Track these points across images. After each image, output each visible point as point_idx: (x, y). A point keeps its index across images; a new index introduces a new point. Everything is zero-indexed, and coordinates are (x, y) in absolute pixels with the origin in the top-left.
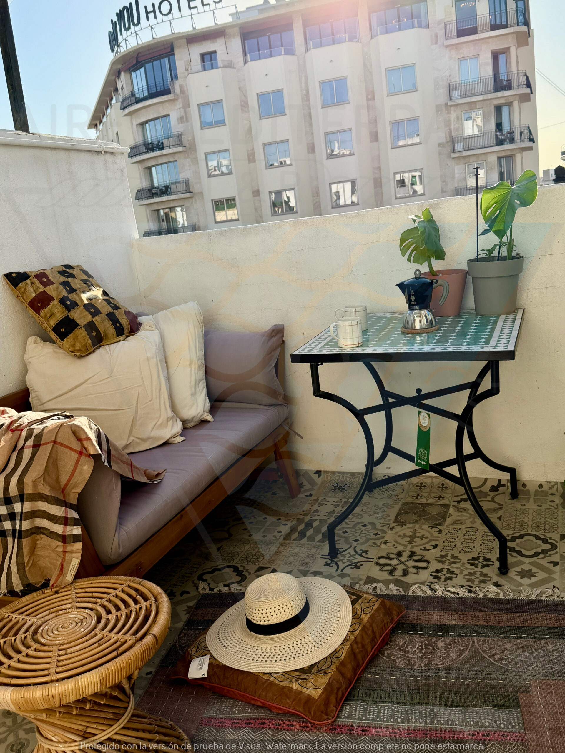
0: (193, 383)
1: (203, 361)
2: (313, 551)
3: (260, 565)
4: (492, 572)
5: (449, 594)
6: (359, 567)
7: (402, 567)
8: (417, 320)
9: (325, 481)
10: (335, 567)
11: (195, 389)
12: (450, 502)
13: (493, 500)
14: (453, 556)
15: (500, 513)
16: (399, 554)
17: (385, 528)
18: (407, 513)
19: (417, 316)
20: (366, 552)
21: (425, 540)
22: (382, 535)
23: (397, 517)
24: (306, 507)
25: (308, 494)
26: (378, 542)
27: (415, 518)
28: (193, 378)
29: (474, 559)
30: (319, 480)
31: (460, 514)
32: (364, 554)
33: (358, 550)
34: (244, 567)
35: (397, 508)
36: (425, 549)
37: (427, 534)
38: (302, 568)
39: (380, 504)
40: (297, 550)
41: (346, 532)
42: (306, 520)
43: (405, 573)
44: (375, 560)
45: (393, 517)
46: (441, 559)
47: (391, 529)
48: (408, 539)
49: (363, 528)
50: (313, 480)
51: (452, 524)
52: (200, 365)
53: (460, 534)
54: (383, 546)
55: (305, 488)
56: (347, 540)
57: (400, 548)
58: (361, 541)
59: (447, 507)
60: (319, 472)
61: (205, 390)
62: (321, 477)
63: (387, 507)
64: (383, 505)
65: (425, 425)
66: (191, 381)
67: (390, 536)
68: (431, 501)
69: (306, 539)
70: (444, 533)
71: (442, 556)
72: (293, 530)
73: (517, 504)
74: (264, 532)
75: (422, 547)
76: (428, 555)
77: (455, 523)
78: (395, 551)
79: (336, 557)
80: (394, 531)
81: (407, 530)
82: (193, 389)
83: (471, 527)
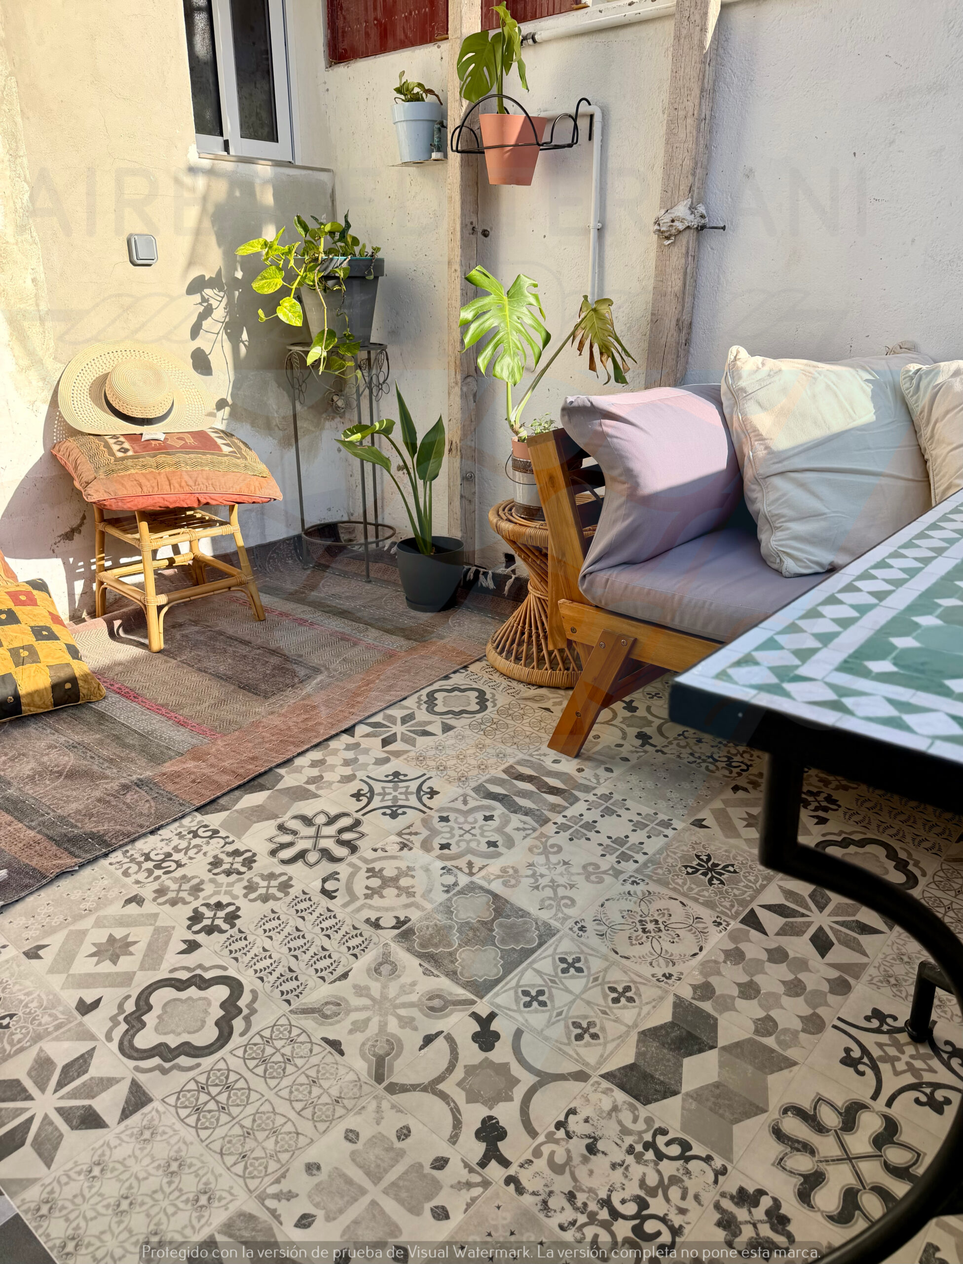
83: (345, 976)
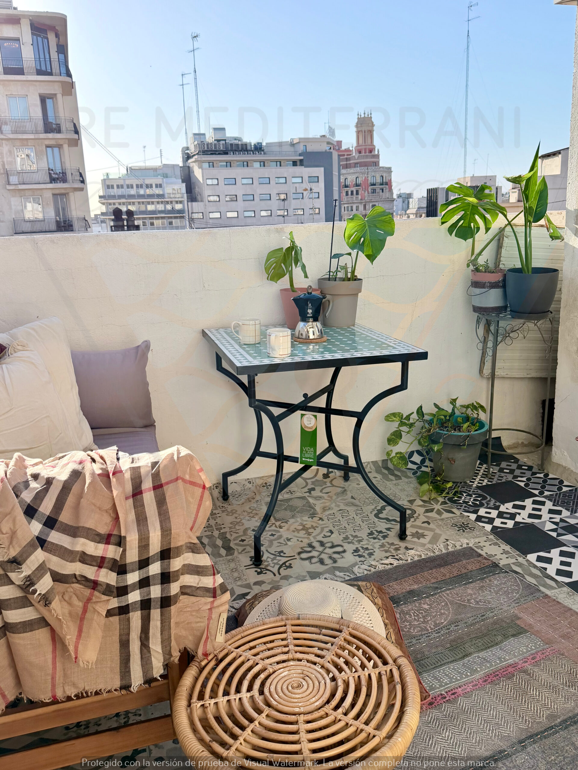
2: (233, 565)
4: (394, 540)
6: (290, 567)
7: (325, 555)
8: (311, 331)
10: (269, 573)
12: (302, 494)
13: (333, 485)
14: (353, 536)
15: (349, 494)
16: (311, 546)
19: (310, 328)
20: (283, 552)
21: (318, 529)
27: (289, 513)
29: (370, 534)
32: (282, 555)
33: (272, 552)
36: (326, 536)
37: (314, 524)
38: (239, 583)
41: (243, 540)
43: (333, 560)
44: (297, 557)
46: (347, 541)
47: (280, 528)
48: (304, 532)
53: (339, 518)
54: (290, 543)
57: (306, 541)
58: (266, 544)
59: (304, 498)
67: (285, 533)
68: (286, 496)
70: (326, 520)
71: (345, 538)
73: (354, 485)
75: (322, 535)
76: (334, 541)
77: (324, 510)
78: (305, 544)
80: (284, 528)
81: (294, 525)
83: (340, 510)
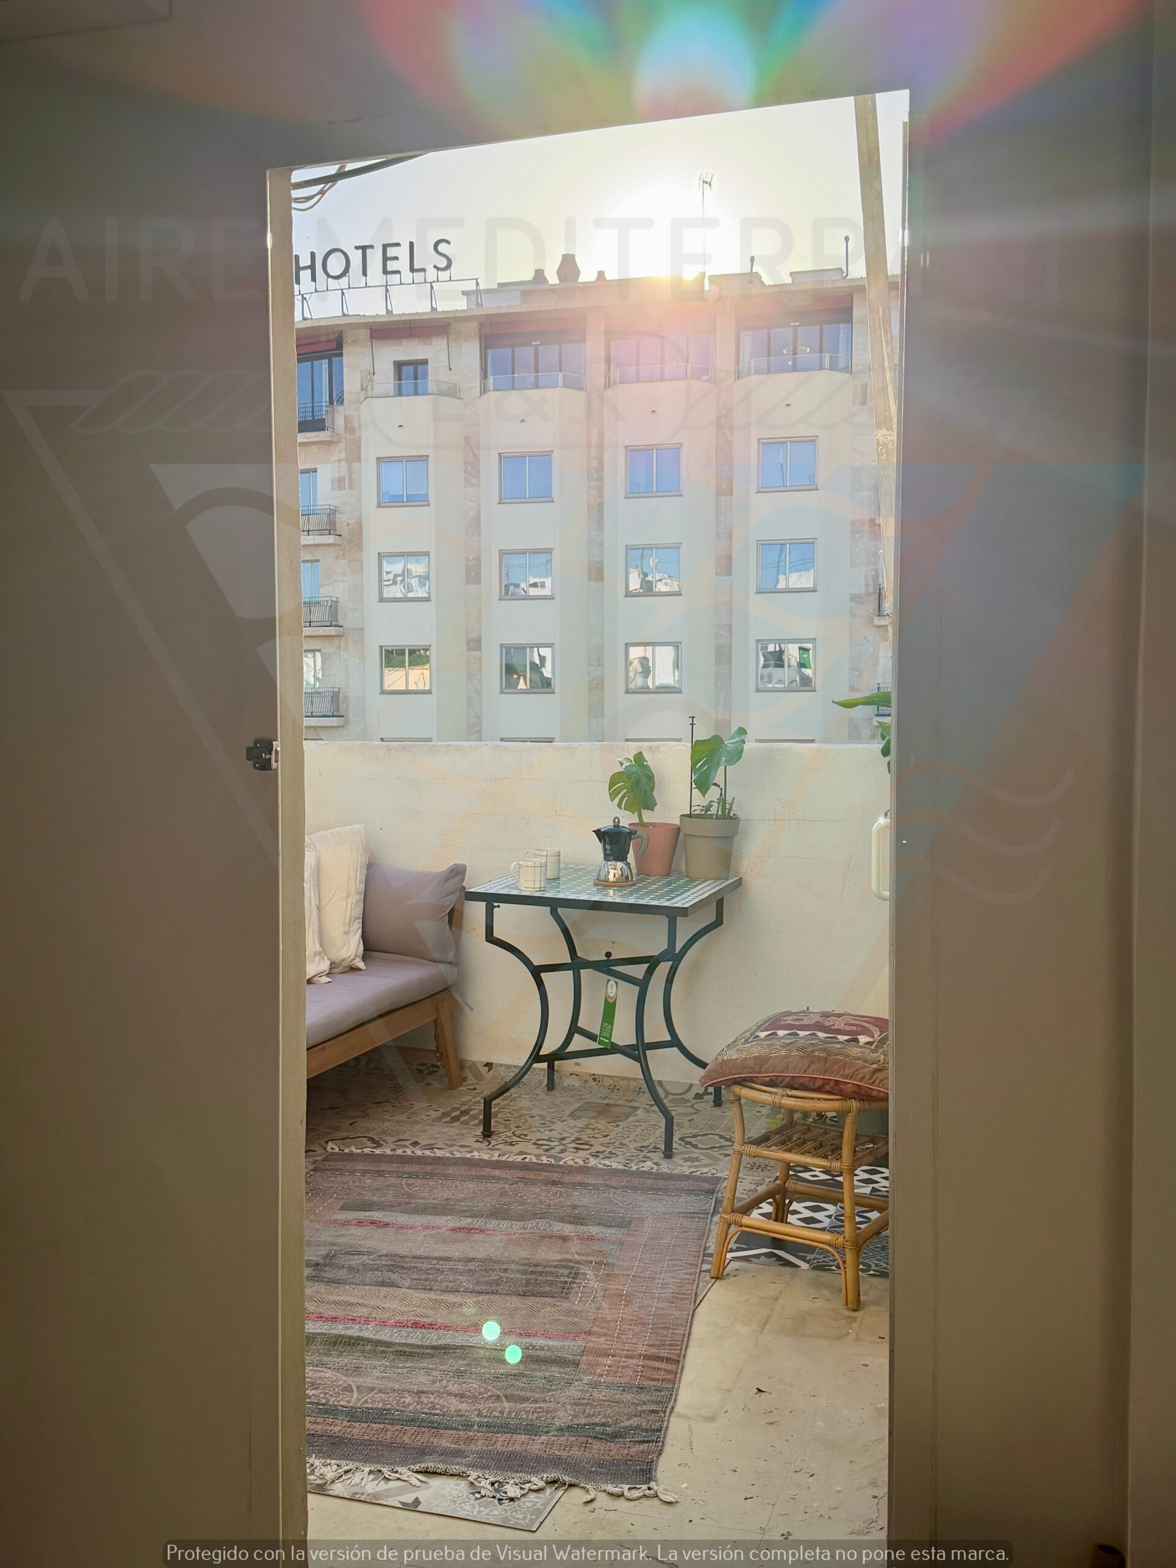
0: (347, 919)
1: (363, 897)
2: (464, 1131)
3: (401, 1138)
4: (658, 1156)
5: (602, 1166)
6: (514, 1145)
7: (562, 1147)
8: (612, 872)
9: (496, 1076)
10: (487, 1143)
11: (349, 927)
12: (642, 1104)
13: (692, 1106)
14: (621, 1144)
15: (694, 1117)
16: (563, 1139)
17: (554, 1120)
18: (587, 1110)
19: (611, 868)
20: (526, 1135)
21: (596, 1131)
22: (549, 1124)
23: (573, 1113)
24: (466, 1099)
25: (472, 1087)
26: (542, 1130)
27: (593, 1114)
28: (348, 914)
29: (642, 1147)
30: (488, 1076)
31: (647, 1115)
32: (522, 1136)
33: (517, 1133)
34: (381, 1139)
35: (577, 1105)
36: (593, 1137)
37: (600, 1126)
38: (449, 1142)
39: (557, 1102)
40: (446, 1129)
41: (509, 1120)
42: (463, 1108)
43: (563, 1151)
44: (534, 1141)
45: (568, 1112)
46: (607, 1145)
47: (562, 1121)
48: (579, 1129)
49: (529, 1119)
50: (482, 1075)
51: (634, 1122)
52: (359, 900)
53: (639, 1130)
54: (547, 1133)
55: (469, 1082)
56: (506, 1126)
57: (565, 1135)
58: (523, 1127)
59: (637, 1108)
60: (489, 1065)
61: (360, 931)
62: (491, 1072)
63: (565, 1104)
64: (561, 1102)
65: (611, 995)
66: (345, 916)
67: (558, 1126)
68: (620, 1102)
69: (459, 1122)
70: (621, 1127)
71: (609, 1143)
72: (445, 1115)
73: (717, 1111)
74: (409, 1115)
75: (591, 1136)
76: (592, 1141)
77: (638, 1121)
78: (559, 1136)
79: (490, 1136)
80: (565, 1123)
81: (580, 1123)
82: (347, 926)
